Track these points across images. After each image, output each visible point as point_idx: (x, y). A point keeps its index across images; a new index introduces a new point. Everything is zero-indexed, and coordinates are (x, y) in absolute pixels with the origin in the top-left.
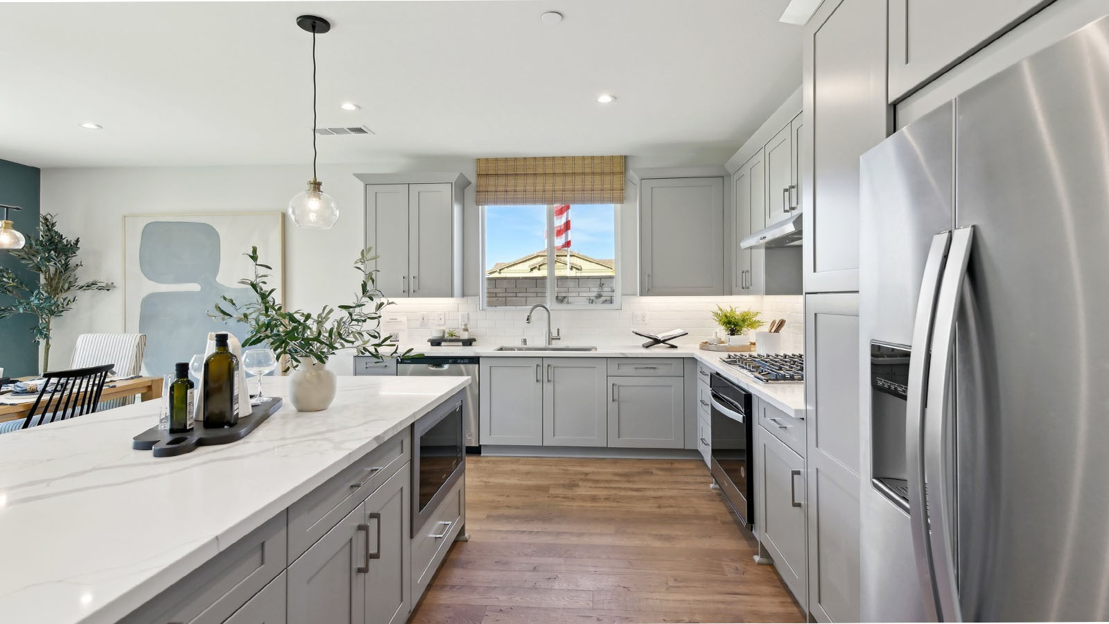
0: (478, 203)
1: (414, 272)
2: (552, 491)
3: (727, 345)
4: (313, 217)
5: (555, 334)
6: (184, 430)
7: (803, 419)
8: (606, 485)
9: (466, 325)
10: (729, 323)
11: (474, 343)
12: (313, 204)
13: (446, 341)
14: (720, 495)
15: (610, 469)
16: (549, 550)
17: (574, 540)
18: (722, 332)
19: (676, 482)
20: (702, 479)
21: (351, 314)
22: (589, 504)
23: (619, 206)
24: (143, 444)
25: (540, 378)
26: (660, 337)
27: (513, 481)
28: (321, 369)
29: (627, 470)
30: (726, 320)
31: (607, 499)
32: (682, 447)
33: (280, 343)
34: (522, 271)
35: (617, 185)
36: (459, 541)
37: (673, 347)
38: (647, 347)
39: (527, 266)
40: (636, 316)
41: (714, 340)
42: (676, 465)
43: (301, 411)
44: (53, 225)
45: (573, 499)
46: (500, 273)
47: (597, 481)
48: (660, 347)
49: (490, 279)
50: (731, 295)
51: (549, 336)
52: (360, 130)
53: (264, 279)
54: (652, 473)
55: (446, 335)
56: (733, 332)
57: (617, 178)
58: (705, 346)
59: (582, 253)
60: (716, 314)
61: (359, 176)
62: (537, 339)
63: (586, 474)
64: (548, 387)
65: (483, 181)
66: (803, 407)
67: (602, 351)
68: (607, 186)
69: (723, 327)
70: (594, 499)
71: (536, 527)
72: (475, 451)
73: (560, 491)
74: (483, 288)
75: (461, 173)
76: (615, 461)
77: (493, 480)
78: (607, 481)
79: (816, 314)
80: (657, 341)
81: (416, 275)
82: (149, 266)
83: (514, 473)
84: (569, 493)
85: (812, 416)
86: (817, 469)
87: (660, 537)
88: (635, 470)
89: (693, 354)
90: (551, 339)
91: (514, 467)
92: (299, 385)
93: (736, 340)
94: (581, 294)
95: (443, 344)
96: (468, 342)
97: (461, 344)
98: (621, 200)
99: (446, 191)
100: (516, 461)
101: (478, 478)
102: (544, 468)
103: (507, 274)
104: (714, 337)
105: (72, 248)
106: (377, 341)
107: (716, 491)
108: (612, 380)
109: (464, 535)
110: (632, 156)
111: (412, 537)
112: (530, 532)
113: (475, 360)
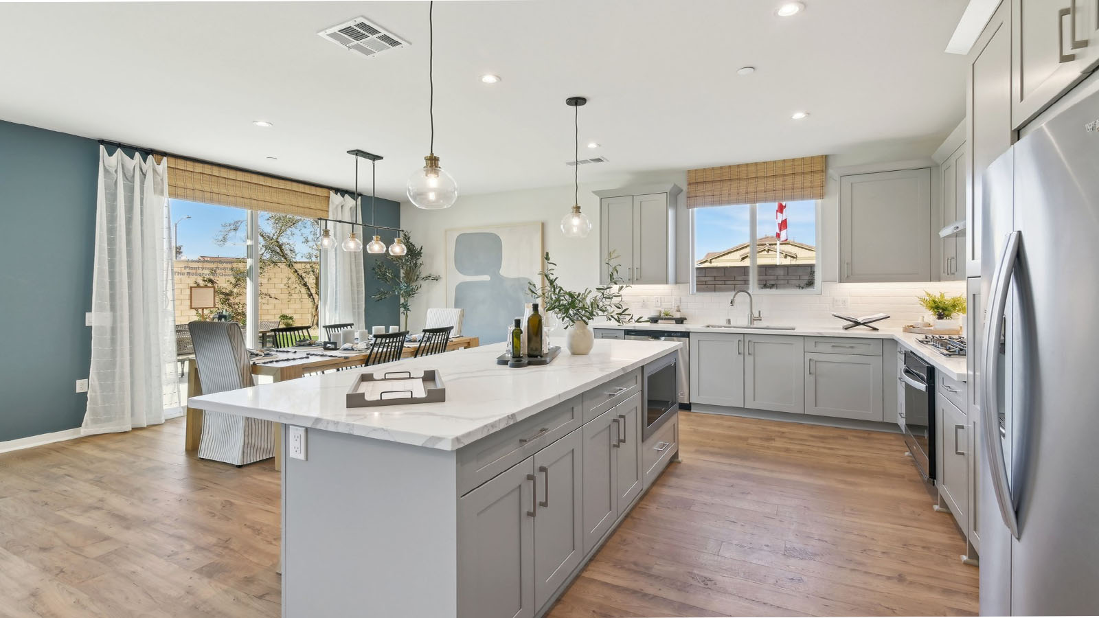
0: (689, 206)
1: (637, 264)
2: (750, 441)
3: (932, 328)
4: (575, 230)
5: (756, 315)
6: (519, 357)
7: (965, 382)
8: (801, 443)
9: (678, 307)
10: (937, 308)
11: (685, 322)
12: (576, 221)
13: (662, 319)
14: (912, 461)
15: (806, 432)
16: (744, 477)
17: (767, 474)
18: (930, 317)
19: (869, 447)
20: (898, 448)
21: (603, 294)
22: (782, 454)
23: (819, 201)
24: (502, 362)
25: (742, 351)
26: (860, 320)
27: (718, 431)
28: (585, 328)
29: (821, 434)
30: (934, 305)
31: (800, 452)
32: (881, 420)
33: (565, 310)
34: (733, 261)
35: (817, 183)
36: (674, 460)
37: (875, 329)
38: (846, 329)
39: (738, 255)
40: (837, 301)
41: (920, 323)
42: (874, 435)
43: (574, 354)
44: (409, 238)
45: (768, 448)
46: (711, 262)
47: (792, 439)
48: (861, 329)
49: (698, 269)
50: (940, 281)
51: (751, 316)
52: (599, 160)
53: (552, 272)
54: (847, 439)
55: (662, 315)
56: (940, 317)
57: (817, 177)
58: (909, 329)
59: (797, 241)
60: (924, 300)
61: (595, 193)
62: (740, 320)
63: (783, 433)
64: (749, 359)
65: (693, 188)
66: (966, 372)
67: (801, 330)
68: (807, 184)
69: (931, 312)
70: (787, 450)
71: (734, 462)
72: (686, 407)
73: (757, 442)
74: (692, 277)
75: (675, 185)
76: (812, 427)
77: (701, 429)
78: (802, 440)
79: (974, 295)
80: (857, 324)
81: (639, 267)
82: (460, 265)
83: (718, 425)
84: (766, 444)
85: (971, 380)
86: (974, 423)
87: (845, 482)
88: (831, 435)
89: (892, 335)
90: (753, 319)
91: (719, 421)
92: (573, 337)
93: (944, 324)
94: (790, 282)
95: (659, 321)
96: (680, 321)
97: (674, 322)
98: (822, 196)
99: (663, 199)
100: (722, 417)
101: (689, 425)
102: (745, 425)
103: (715, 264)
104: (920, 321)
105: (419, 254)
106: (620, 311)
107: (910, 458)
108: (808, 356)
109: (678, 458)
110: (833, 155)
111: (643, 441)
112: (731, 464)
113: (686, 334)
